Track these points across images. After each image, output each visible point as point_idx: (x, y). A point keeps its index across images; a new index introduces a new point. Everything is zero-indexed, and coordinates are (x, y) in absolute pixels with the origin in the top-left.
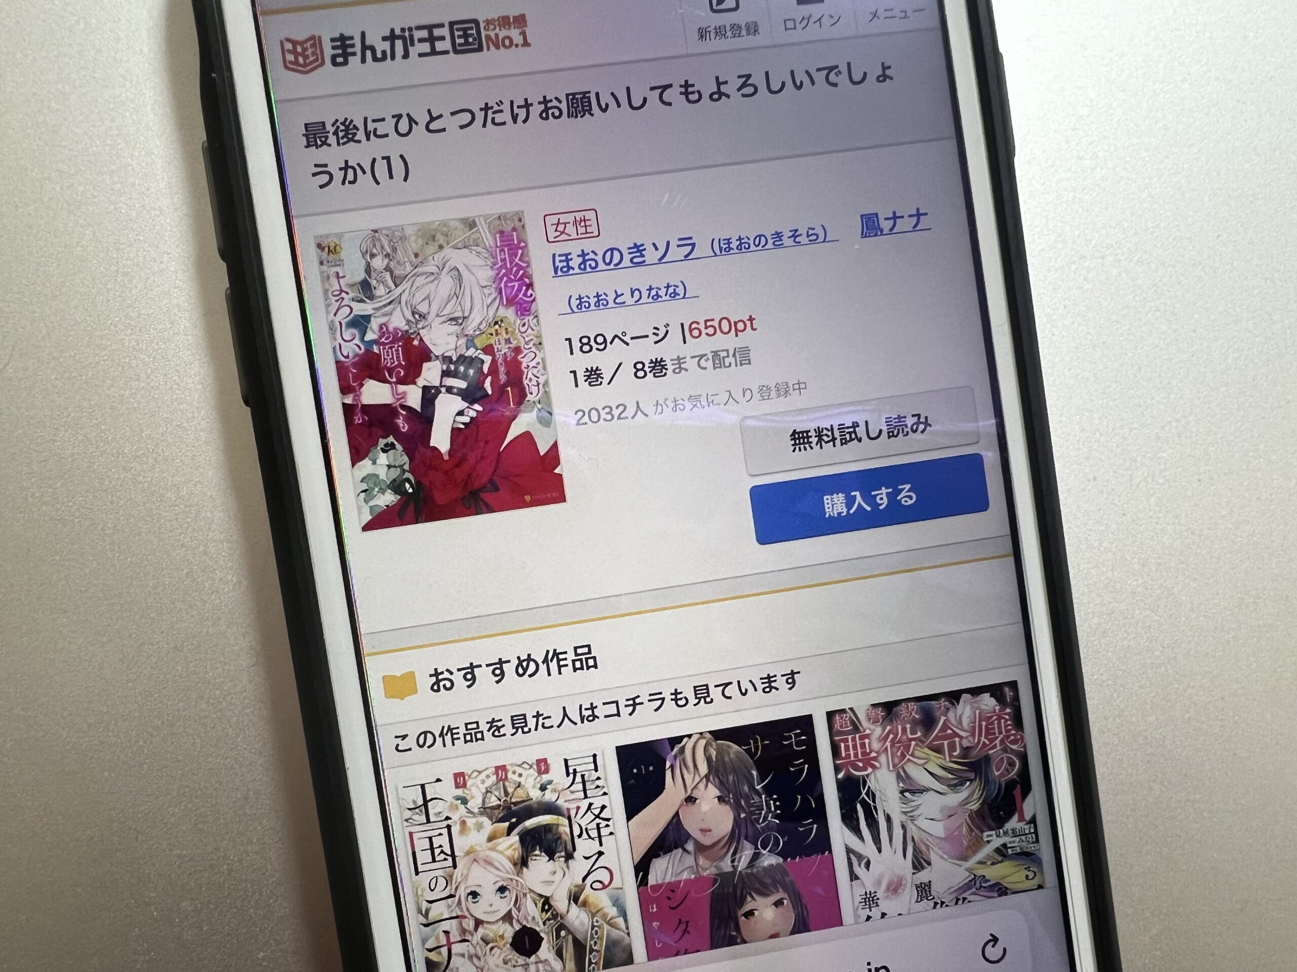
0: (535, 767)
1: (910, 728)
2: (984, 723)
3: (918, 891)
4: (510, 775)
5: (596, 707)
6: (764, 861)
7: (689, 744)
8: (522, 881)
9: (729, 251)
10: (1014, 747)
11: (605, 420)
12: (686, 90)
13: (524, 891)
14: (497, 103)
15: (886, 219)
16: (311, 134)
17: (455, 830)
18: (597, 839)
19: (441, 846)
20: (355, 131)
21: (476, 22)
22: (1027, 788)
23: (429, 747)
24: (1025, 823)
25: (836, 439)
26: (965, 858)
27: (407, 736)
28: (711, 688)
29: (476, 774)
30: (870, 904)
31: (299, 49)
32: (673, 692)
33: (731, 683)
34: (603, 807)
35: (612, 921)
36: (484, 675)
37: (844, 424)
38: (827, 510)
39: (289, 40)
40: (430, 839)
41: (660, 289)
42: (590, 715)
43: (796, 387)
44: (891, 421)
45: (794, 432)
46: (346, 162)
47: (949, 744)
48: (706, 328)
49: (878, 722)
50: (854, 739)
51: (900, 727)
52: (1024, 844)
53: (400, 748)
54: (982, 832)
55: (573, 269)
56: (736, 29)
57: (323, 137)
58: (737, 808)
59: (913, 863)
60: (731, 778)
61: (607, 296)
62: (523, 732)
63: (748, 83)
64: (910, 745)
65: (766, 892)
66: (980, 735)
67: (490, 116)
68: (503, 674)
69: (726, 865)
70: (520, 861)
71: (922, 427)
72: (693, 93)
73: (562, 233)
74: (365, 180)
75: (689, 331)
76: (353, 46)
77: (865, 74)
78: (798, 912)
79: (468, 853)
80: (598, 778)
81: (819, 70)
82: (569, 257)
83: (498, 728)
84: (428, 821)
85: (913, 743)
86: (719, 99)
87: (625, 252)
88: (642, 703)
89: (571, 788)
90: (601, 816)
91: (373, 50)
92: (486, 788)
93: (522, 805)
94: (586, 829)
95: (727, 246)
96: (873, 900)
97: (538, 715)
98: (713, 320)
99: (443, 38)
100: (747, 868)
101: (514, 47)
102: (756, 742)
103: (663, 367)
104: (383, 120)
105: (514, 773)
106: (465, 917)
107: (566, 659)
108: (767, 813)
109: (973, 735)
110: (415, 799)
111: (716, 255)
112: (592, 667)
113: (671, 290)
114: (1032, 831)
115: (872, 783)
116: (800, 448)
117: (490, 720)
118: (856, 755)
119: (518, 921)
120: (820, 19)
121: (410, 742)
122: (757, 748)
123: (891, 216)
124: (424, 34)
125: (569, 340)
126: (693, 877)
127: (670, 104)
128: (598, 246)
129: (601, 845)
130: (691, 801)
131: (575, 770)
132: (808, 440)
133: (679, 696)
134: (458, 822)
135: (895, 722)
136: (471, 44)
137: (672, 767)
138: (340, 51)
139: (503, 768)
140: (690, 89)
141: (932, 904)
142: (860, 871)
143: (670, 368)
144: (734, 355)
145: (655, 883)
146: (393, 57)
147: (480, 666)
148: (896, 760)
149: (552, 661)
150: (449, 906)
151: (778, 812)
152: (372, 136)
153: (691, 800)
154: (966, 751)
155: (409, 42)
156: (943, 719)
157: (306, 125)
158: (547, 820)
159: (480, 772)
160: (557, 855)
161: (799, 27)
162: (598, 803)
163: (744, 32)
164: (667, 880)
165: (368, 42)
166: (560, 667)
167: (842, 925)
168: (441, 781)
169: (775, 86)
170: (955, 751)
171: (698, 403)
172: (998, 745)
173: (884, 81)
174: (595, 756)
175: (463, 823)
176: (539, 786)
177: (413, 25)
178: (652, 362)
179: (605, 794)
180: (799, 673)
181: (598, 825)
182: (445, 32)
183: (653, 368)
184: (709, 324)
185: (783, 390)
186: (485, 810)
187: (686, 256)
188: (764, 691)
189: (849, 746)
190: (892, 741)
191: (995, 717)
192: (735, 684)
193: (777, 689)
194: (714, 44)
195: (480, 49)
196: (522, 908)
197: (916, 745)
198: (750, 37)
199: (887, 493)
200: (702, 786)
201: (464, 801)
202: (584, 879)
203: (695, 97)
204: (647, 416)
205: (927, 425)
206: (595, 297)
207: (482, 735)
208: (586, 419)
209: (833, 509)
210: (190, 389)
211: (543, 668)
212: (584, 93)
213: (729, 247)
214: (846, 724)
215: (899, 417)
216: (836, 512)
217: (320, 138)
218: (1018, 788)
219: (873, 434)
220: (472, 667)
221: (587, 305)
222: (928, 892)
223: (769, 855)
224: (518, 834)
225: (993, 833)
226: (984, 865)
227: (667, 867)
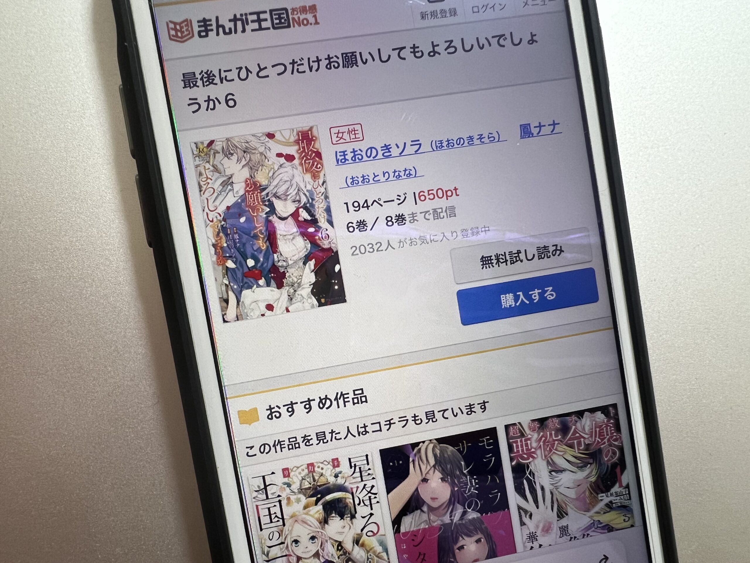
0: (331, 463)
1: (554, 433)
3: (560, 530)
4: (316, 469)
5: (367, 426)
6: (469, 516)
7: (423, 447)
8: (324, 532)
9: (442, 148)
10: (616, 443)
11: (369, 252)
12: (414, 50)
13: (326, 539)
14: (300, 60)
15: (535, 127)
16: (187, 80)
17: (284, 503)
18: (369, 506)
19: (275, 513)
20: (214, 77)
21: (286, 10)
22: (623, 467)
23: (267, 453)
24: (622, 488)
25: (507, 261)
26: (588, 510)
27: (253, 447)
28: (436, 413)
29: (295, 468)
30: (532, 540)
31: (178, 27)
32: (413, 416)
33: (448, 409)
34: (373, 487)
35: (380, 555)
36: (299, 408)
37: (512, 252)
38: (503, 304)
39: (171, 22)
40: (269, 509)
41: (401, 172)
42: (363, 431)
43: (483, 229)
44: (540, 249)
45: (483, 257)
46: (209, 97)
47: (577, 442)
48: (429, 195)
49: (535, 430)
50: (521, 441)
51: (548, 433)
52: (623, 501)
53: (249, 454)
54: (598, 494)
55: (348, 160)
56: (443, 11)
57: (194, 81)
58: (453, 485)
59: (557, 514)
60: (449, 466)
61: (368, 176)
62: (324, 443)
63: (451, 45)
64: (554, 444)
65: (472, 535)
66: (596, 437)
67: (296, 67)
68: (310, 408)
69: (447, 519)
70: (323, 521)
71: (558, 252)
72: (418, 52)
73: (341, 138)
75: (418, 197)
76: (211, 25)
77: (521, 40)
78: (490, 546)
79: (292, 517)
81: (493, 37)
82: (346, 153)
83: (309, 441)
84: (267, 498)
85: (556, 442)
86: (434, 55)
87: (379, 150)
88: (395, 423)
89: (354, 475)
90: (372, 492)
91: (223, 27)
92: (302, 477)
94: (363, 500)
95: (440, 145)
96: (534, 537)
97: (332, 432)
98: (433, 190)
99: (266, 20)
100: (459, 520)
101: (309, 25)
102: (463, 444)
103: (404, 219)
104: (231, 70)
105: (319, 467)
106: (291, 555)
107: (348, 398)
108: (471, 487)
109: (591, 436)
110: (259, 485)
111: (434, 150)
112: (364, 402)
113: (407, 172)
114: (627, 492)
115: (532, 467)
116: (486, 267)
117: (303, 436)
118: (523, 450)
119: (323, 556)
120: (493, 6)
121: (255, 451)
122: (463, 448)
123: (538, 125)
124: (255, 17)
125: (347, 204)
126: (427, 526)
127: (404, 59)
128: (363, 146)
129: (372, 509)
130: (425, 481)
131: (355, 465)
132: (491, 262)
133: (417, 418)
134: (286, 498)
135: (545, 430)
136: (283, 23)
137: (413, 461)
138: (203, 29)
139: (312, 465)
140: (417, 50)
141: (569, 538)
142: (526, 520)
143: (408, 219)
144: (446, 211)
145: (404, 531)
146: (236, 32)
147: (297, 403)
148: (547, 453)
149: (340, 399)
150: (281, 549)
151: (477, 486)
152: (224, 81)
154: (588, 446)
155: (245, 23)
156: (574, 427)
157: (183, 74)
158: (339, 495)
159: (298, 468)
160: (346, 516)
161: (481, 11)
162: (369, 484)
163: (448, 15)
164: (412, 530)
165: (220, 23)
166: (345, 402)
167: (516, 553)
168: (275, 473)
169: (467, 47)
170: (581, 447)
171: (425, 240)
172: (606, 442)
173: (532, 44)
174: (367, 456)
175: (289, 499)
176: (334, 475)
177: (248, 12)
178: (396, 216)
179: (373, 478)
180: (488, 402)
181: (370, 497)
182: (267, 16)
183: (398, 220)
184: (430, 192)
185: (476, 232)
186: (301, 490)
187: (416, 151)
188: (467, 414)
189: (518, 445)
190: (544, 442)
191: (604, 426)
192: (450, 410)
193: (475, 412)
194: (430, 22)
195: (289, 26)
196: (325, 549)
197: (558, 444)
198: (452, 17)
199: (539, 293)
200: (431, 472)
201: (289, 485)
202: (362, 530)
203: (419, 54)
204: (394, 249)
205: (561, 251)
206: (361, 177)
207: (299, 445)
208: (357, 251)
209: (506, 303)
210: (113, 236)
211: (335, 403)
212: (353, 53)
213: (441, 146)
214: (516, 432)
215: (545, 247)
216: (508, 305)
217: (192, 82)
218: (619, 468)
219: (530, 257)
220: (292, 404)
221: (357, 182)
222: (566, 532)
223: (472, 512)
224: (322, 504)
225: (604, 494)
226: (599, 514)
227: (412, 522)
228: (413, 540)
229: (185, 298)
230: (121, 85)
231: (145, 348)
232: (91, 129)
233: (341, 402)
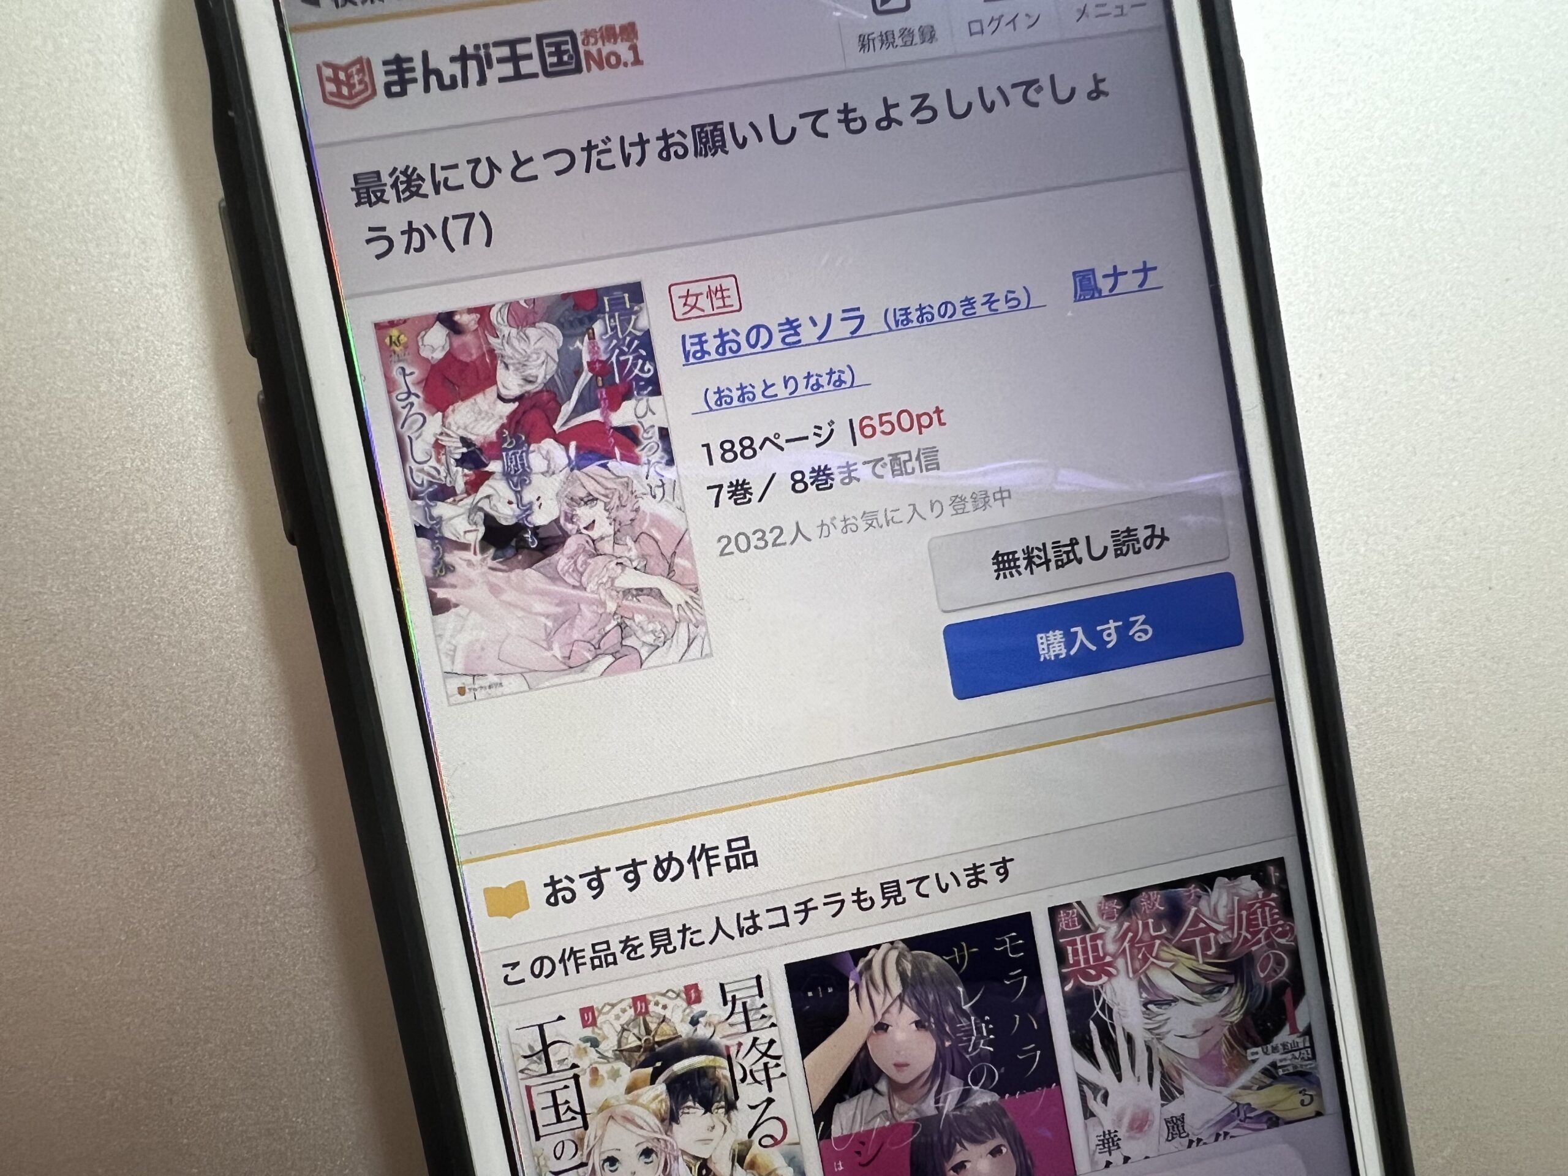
0: (684, 996)
1: (1153, 923)
2: (1244, 913)
3: (1168, 1127)
4: (651, 1007)
5: (758, 915)
6: (975, 1100)
7: (877, 957)
8: (671, 1140)
9: (907, 324)
10: (1282, 941)
11: (756, 547)
12: (846, 116)
13: (675, 1153)
14: (603, 141)
15: (1105, 276)
16: (362, 187)
17: (584, 1081)
18: (765, 1083)
19: (567, 1102)
20: (420, 182)
21: (571, 34)
22: (1299, 992)
23: (547, 976)
24: (1298, 1034)
25: (1050, 560)
26: (1225, 1083)
27: (517, 964)
28: (903, 886)
30: (1109, 1147)
31: (342, 76)
32: (855, 892)
33: (927, 877)
34: (772, 1042)
36: (613, 881)
37: (1059, 542)
38: (1041, 652)
39: (328, 65)
40: (553, 1093)
41: (821, 376)
42: (750, 926)
43: (998, 496)
44: (1119, 535)
45: (997, 554)
46: (410, 223)
47: (1201, 940)
48: (882, 424)
49: (1113, 918)
50: (1083, 941)
51: (1140, 923)
52: (1298, 1062)
53: (509, 980)
54: (1246, 1049)
55: (709, 353)
56: (906, 33)
57: (378, 191)
58: (940, 1035)
59: (1161, 1091)
60: (931, 997)
61: (753, 387)
62: (667, 952)
63: (925, 105)
64: (1153, 945)
65: (981, 1138)
66: (1240, 928)
67: (595, 157)
68: (637, 879)
69: (929, 1108)
70: (668, 1116)
71: (1157, 541)
72: (855, 120)
73: (694, 307)
74: (436, 246)
75: (860, 430)
76: (412, 70)
77: (1073, 91)
78: (1020, 1161)
79: (602, 1109)
80: (764, 1006)
81: (1014, 86)
82: (704, 339)
83: (635, 949)
84: (550, 1071)
85: (1158, 942)
86: (889, 126)
87: (775, 329)
88: (816, 908)
89: (730, 1021)
90: (770, 1053)
91: (438, 74)
92: (622, 1025)
93: (669, 1044)
94: (751, 1071)
95: (904, 317)
96: (1113, 1142)
97: (684, 930)
98: (890, 414)
99: (529, 57)
100: (955, 1109)
101: (621, 66)
102: (961, 949)
103: (829, 477)
104: (456, 166)
107: (717, 856)
108: (978, 1039)
110: (532, 1044)
111: (891, 330)
112: (750, 864)
113: (835, 377)
114: (1308, 1044)
115: (1107, 996)
116: (1004, 574)
117: (624, 938)
118: (1087, 961)
120: (1013, 20)
121: (523, 971)
122: (962, 958)
123: (1112, 272)
124: (505, 51)
125: (707, 446)
126: (888, 1123)
127: (825, 135)
128: (740, 323)
129: (770, 1090)
130: (882, 1029)
131: (734, 997)
132: (1015, 563)
133: (862, 897)
134: (589, 1070)
135: (1134, 917)
136: (566, 63)
137: (857, 987)
138: (395, 78)
139: (643, 999)
140: (851, 116)
141: (1186, 1141)
142: (1095, 1105)
143: (838, 478)
144: (918, 458)
145: (839, 1135)
146: (465, 84)
147: (608, 870)
148: (1137, 965)
149: (699, 859)
151: (992, 1037)
152: (442, 189)
153: (881, 1027)
155: (485, 63)
156: (1194, 909)
157: (356, 177)
158: (702, 1062)
159: (613, 1006)
160: (716, 1104)
161: (988, 30)
162: (764, 1037)
163: (917, 39)
164: (854, 1132)
165: (432, 65)
166: (710, 866)
168: (564, 1018)
169: (960, 109)
170: (1210, 949)
171: (875, 521)
172: (1263, 940)
173: (1096, 98)
174: (758, 978)
175: (595, 1071)
176: (689, 1019)
177: (491, 41)
178: (813, 471)
179: (773, 1025)
180: (1012, 860)
181: (766, 1064)
182: (532, 48)
183: (816, 479)
184: (885, 419)
185: (982, 499)
186: (621, 1053)
187: (852, 333)
188: (969, 886)
189: (1077, 949)
190: (1132, 941)
191: (1258, 905)
192: (933, 879)
193: (985, 882)
194: (880, 55)
195: (578, 70)
197: (1162, 944)
198: (926, 44)
199: (1116, 628)
200: (895, 1009)
201: (595, 1043)
202: (751, 1134)
203: (857, 125)
204: (809, 540)
205: (1164, 538)
206: (738, 389)
207: (615, 959)
208: (732, 547)
209: (1049, 651)
210: (214, 520)
211: (688, 868)
212: (715, 124)
213: (907, 319)
214: (1073, 922)
215: (1128, 530)
216: (1052, 654)
217: (374, 193)
218: (1289, 991)
219: (1097, 553)
220: (598, 871)
221: (729, 400)
222: (1181, 1128)
223: (982, 1092)
224: (664, 1081)
225: (1259, 1049)
226: (1250, 1091)
227: (855, 1114)
228: (859, 1153)
229: (368, 653)
230: (222, 200)
231: (286, 755)
232: (161, 291)
233: (702, 865)
